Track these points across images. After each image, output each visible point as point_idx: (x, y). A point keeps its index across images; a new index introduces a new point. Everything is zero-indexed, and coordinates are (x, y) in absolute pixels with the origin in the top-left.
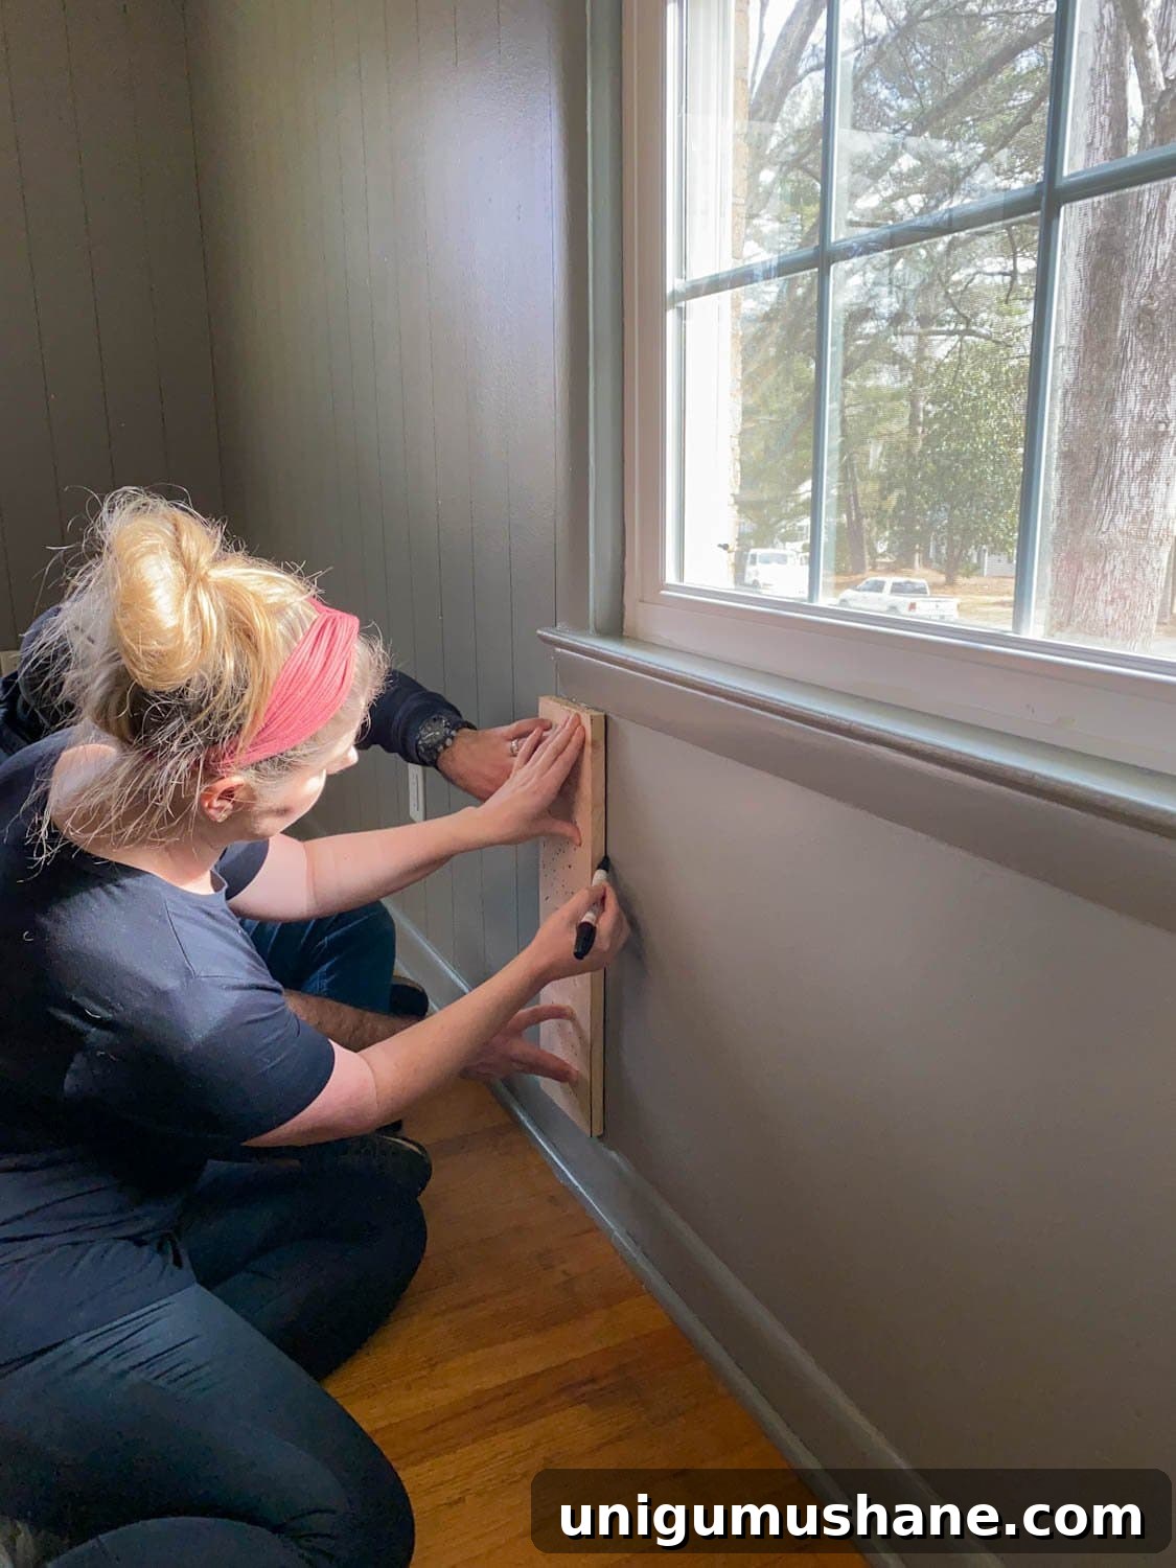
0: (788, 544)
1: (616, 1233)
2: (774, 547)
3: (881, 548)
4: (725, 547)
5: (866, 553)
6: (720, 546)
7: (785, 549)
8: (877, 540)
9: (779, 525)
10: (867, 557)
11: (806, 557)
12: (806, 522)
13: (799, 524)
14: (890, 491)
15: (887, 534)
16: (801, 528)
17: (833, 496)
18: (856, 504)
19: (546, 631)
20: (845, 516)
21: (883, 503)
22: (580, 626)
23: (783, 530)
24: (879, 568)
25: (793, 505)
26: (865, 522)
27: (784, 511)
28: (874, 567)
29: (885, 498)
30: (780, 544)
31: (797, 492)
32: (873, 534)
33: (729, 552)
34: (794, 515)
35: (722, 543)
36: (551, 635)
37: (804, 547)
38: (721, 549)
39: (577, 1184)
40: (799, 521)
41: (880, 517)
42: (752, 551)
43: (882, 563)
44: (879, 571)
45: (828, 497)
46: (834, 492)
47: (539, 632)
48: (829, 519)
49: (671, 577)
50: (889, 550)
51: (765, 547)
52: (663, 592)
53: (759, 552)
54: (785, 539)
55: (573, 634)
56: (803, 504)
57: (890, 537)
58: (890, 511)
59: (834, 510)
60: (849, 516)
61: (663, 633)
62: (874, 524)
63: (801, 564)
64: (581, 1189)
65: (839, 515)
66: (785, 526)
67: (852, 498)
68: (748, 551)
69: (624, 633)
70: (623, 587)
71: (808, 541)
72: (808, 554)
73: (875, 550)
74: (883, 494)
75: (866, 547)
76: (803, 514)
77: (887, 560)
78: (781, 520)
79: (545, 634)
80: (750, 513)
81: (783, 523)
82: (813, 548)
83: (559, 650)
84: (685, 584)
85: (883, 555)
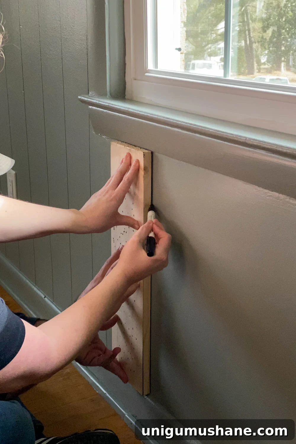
0: (212, 57)
1: (126, 416)
2: (205, 59)
3: (264, 59)
4: (179, 49)
5: (255, 63)
6: (177, 49)
7: (210, 60)
8: (261, 55)
9: (207, 47)
10: (255, 65)
11: (222, 65)
12: (222, 45)
13: (219, 46)
14: (268, 27)
15: (266, 52)
16: (219, 49)
17: (236, 30)
18: (249, 34)
19: (84, 97)
20: (243, 42)
21: (264, 34)
22: (102, 94)
23: (209, 50)
24: (262, 71)
25: (215, 35)
26: (255, 46)
27: (209, 39)
28: (259, 72)
29: (265, 31)
30: (208, 58)
31: (218, 28)
32: (259, 52)
33: (182, 53)
34: (216, 41)
35: (178, 47)
36: (86, 99)
37: (221, 59)
38: (177, 51)
39: (105, 392)
40: (219, 45)
41: (262, 41)
42: (193, 62)
43: (264, 68)
44: (262, 73)
45: (233, 31)
46: (237, 28)
47: (79, 97)
48: (233, 44)
49: (150, 66)
50: (268, 61)
51: (200, 59)
52: (147, 74)
53: (197, 62)
54: (210, 55)
55: (99, 98)
56: (220, 35)
57: (268, 53)
58: (268, 38)
59: (236, 38)
60: (246, 41)
61: (147, 97)
62: (259, 46)
63: (220, 69)
64: (108, 395)
65: (239, 41)
66: (211, 47)
67: (247, 32)
68: (191, 62)
69: (126, 97)
70: (125, 73)
71: (223, 56)
72: (223, 63)
73: (260, 60)
74: (265, 29)
75: (255, 60)
76: (220, 40)
77: (266, 66)
78: (208, 44)
79: (83, 98)
80: (191, 40)
81: (210, 45)
82: (225, 60)
83: (91, 107)
84: (158, 69)
85: (264, 64)
